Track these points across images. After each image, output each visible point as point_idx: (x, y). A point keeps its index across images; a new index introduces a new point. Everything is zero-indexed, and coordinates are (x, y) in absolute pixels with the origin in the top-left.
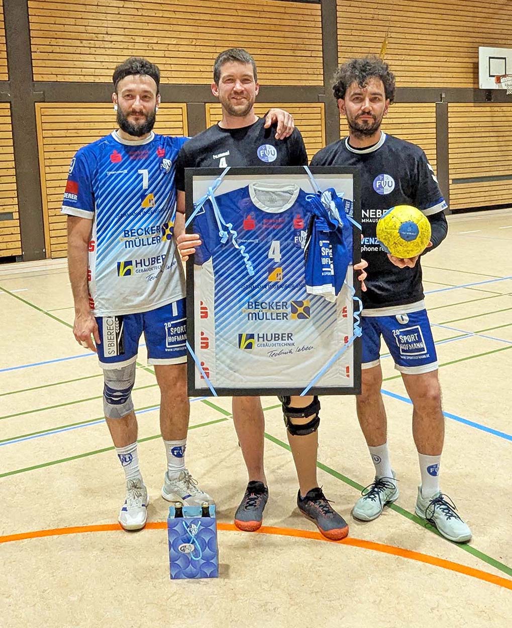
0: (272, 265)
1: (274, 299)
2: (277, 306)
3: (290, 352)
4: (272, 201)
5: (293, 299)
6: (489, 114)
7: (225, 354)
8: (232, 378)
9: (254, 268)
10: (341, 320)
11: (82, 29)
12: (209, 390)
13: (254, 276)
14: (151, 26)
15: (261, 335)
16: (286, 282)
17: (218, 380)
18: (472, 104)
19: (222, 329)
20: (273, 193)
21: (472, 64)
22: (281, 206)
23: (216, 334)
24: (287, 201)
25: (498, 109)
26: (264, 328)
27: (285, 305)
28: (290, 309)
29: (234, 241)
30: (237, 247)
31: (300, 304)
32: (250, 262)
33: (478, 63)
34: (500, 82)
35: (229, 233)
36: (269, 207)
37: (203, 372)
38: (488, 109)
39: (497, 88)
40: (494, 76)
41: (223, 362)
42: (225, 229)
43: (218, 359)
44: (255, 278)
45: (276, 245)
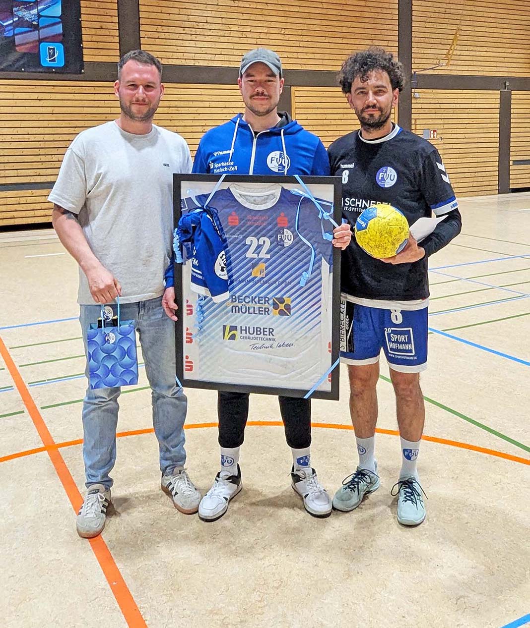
11: (185, 18)
14: (245, 16)
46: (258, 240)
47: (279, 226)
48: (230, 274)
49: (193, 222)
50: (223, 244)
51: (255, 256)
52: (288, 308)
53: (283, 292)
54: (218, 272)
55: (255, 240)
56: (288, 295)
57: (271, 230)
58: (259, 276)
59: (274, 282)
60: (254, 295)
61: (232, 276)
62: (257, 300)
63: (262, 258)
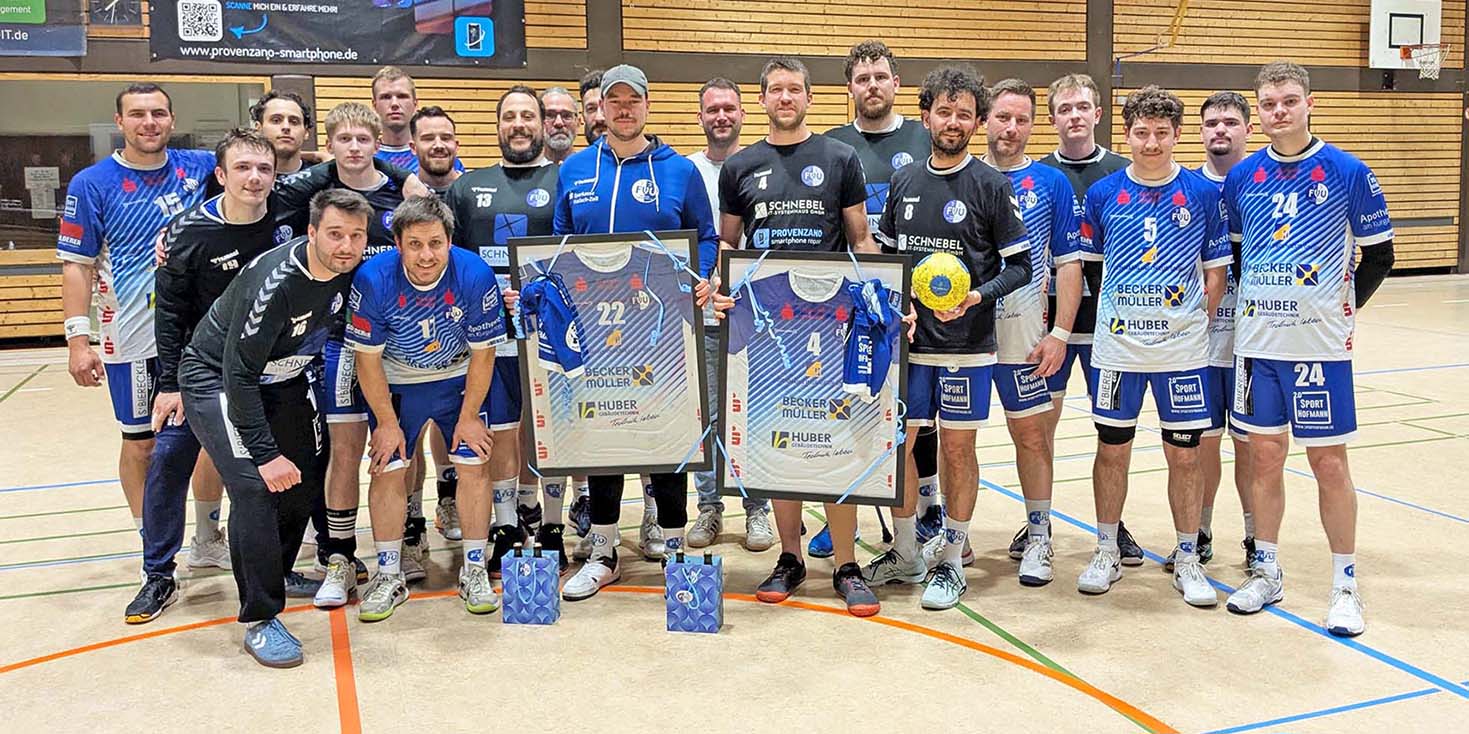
0: (810, 359)
1: (812, 396)
2: (814, 403)
3: (827, 455)
4: (813, 289)
5: (833, 397)
6: (1390, 112)
7: (757, 452)
8: (763, 478)
9: (791, 362)
10: (884, 424)
12: (739, 490)
13: (789, 370)
15: (796, 434)
16: (824, 378)
17: (748, 479)
18: (1357, 95)
19: (755, 425)
20: (815, 280)
21: (1358, 25)
22: (823, 296)
23: (749, 429)
24: (829, 290)
25: (1407, 103)
26: (799, 427)
27: (823, 402)
28: (828, 408)
29: (770, 331)
30: (773, 337)
31: (840, 403)
32: (786, 354)
33: (1368, 24)
34: (1410, 57)
35: (765, 321)
36: (810, 295)
37: (733, 469)
38: (1387, 103)
39: (1404, 67)
40: (1398, 47)
41: (755, 461)
42: (762, 317)
43: (750, 457)
44: (792, 371)
45: (815, 336)
46: (611, 304)
47: (632, 288)
48: (583, 344)
49: (537, 292)
50: (572, 313)
51: (609, 322)
52: (649, 375)
53: (643, 359)
54: (571, 344)
55: (607, 305)
56: (648, 362)
57: (623, 293)
58: (615, 345)
59: (633, 350)
60: (610, 366)
61: (585, 347)
62: (614, 371)
63: (616, 325)
